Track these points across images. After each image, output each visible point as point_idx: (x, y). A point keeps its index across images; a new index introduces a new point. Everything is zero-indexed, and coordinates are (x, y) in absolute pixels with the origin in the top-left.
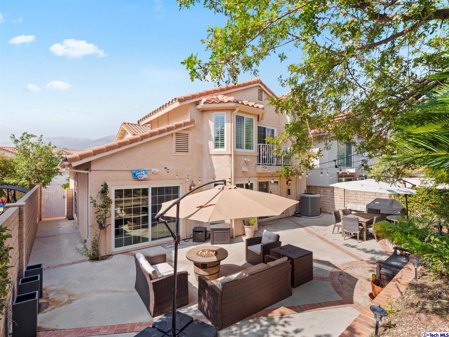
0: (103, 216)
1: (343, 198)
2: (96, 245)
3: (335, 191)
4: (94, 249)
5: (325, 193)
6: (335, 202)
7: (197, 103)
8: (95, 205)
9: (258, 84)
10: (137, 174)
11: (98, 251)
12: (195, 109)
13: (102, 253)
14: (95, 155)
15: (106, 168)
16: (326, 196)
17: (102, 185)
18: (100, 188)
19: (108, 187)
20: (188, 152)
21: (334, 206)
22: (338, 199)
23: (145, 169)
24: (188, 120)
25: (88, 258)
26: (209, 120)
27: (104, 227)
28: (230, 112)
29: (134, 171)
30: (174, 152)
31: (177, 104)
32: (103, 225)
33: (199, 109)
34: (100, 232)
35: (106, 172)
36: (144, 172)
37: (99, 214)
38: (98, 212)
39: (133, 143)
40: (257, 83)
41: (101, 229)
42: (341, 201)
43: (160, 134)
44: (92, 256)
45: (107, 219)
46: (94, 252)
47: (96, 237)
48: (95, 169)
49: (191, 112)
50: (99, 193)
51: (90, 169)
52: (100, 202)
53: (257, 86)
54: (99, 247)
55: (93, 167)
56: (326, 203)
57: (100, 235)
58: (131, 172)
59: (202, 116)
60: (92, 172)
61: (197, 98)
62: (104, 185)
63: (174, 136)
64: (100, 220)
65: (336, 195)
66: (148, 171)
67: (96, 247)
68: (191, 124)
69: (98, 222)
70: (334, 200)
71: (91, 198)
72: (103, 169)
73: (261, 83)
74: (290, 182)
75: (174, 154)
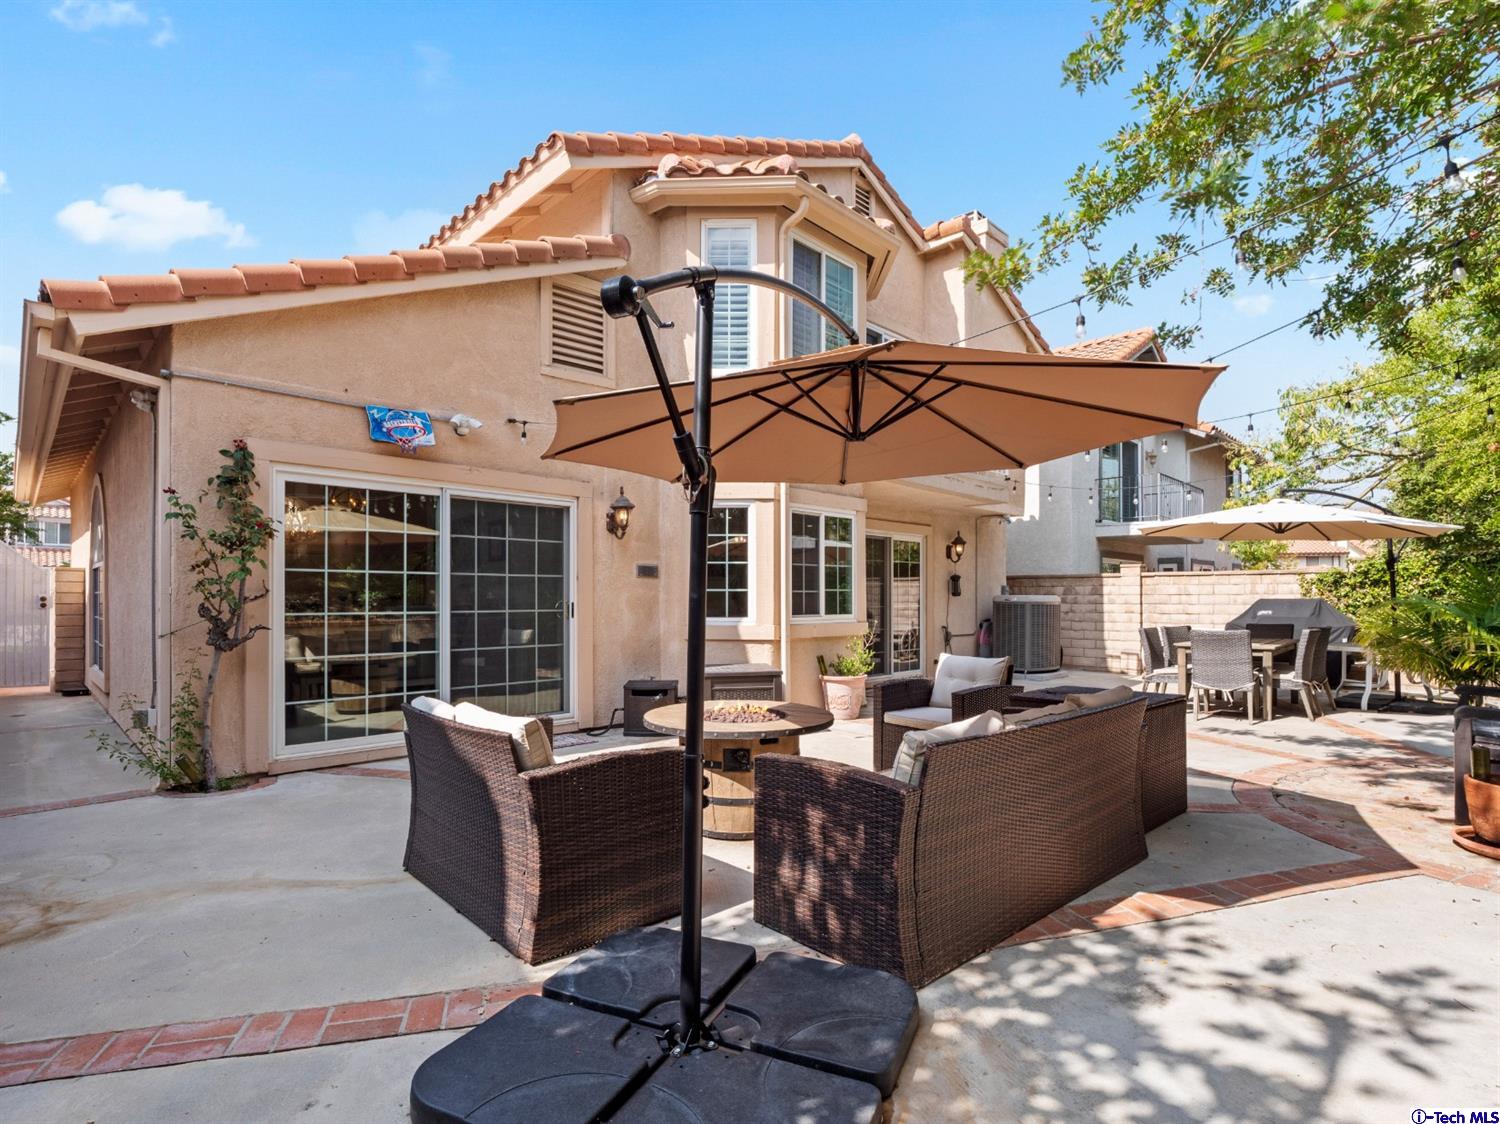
0: (228, 583)
1: (1137, 608)
2: (192, 723)
3: (1106, 590)
4: (185, 741)
5: (1070, 598)
6: (1107, 626)
7: (638, 176)
8: (191, 533)
9: (857, 163)
10: (387, 425)
11: (204, 752)
12: (629, 201)
13: (226, 764)
14: (190, 299)
15: (243, 377)
16: (1075, 607)
17: (224, 452)
18: (218, 464)
19: (255, 462)
20: (601, 371)
21: (1103, 640)
22: (1116, 616)
23: (422, 410)
24: (605, 237)
25: (157, 782)
26: (688, 252)
27: (236, 639)
28: (770, 221)
29: (375, 411)
30: (547, 359)
31: (559, 165)
32: (231, 634)
33: (643, 206)
34: (216, 662)
35: (246, 393)
36: (418, 420)
37: (209, 573)
38: (206, 564)
39: (374, 280)
40: (855, 156)
41: (219, 649)
42: (1130, 621)
43: (488, 267)
44: (176, 769)
45: (249, 607)
46: (185, 751)
47: (194, 681)
48: (195, 370)
49: (613, 212)
50: (210, 481)
51: (167, 366)
52: (212, 520)
53: (852, 169)
54: (208, 732)
55: (181, 359)
56: (1073, 634)
57: (217, 678)
58: (360, 412)
59: (658, 234)
60: (175, 382)
61: (641, 154)
62: (232, 450)
63: (547, 296)
64: (216, 601)
65: (1112, 602)
66: (437, 420)
67: (195, 732)
68: (617, 256)
69: (203, 611)
70: (1102, 622)
71: (168, 495)
72: (233, 377)
73: (868, 161)
74: (959, 549)
75: (547, 370)
